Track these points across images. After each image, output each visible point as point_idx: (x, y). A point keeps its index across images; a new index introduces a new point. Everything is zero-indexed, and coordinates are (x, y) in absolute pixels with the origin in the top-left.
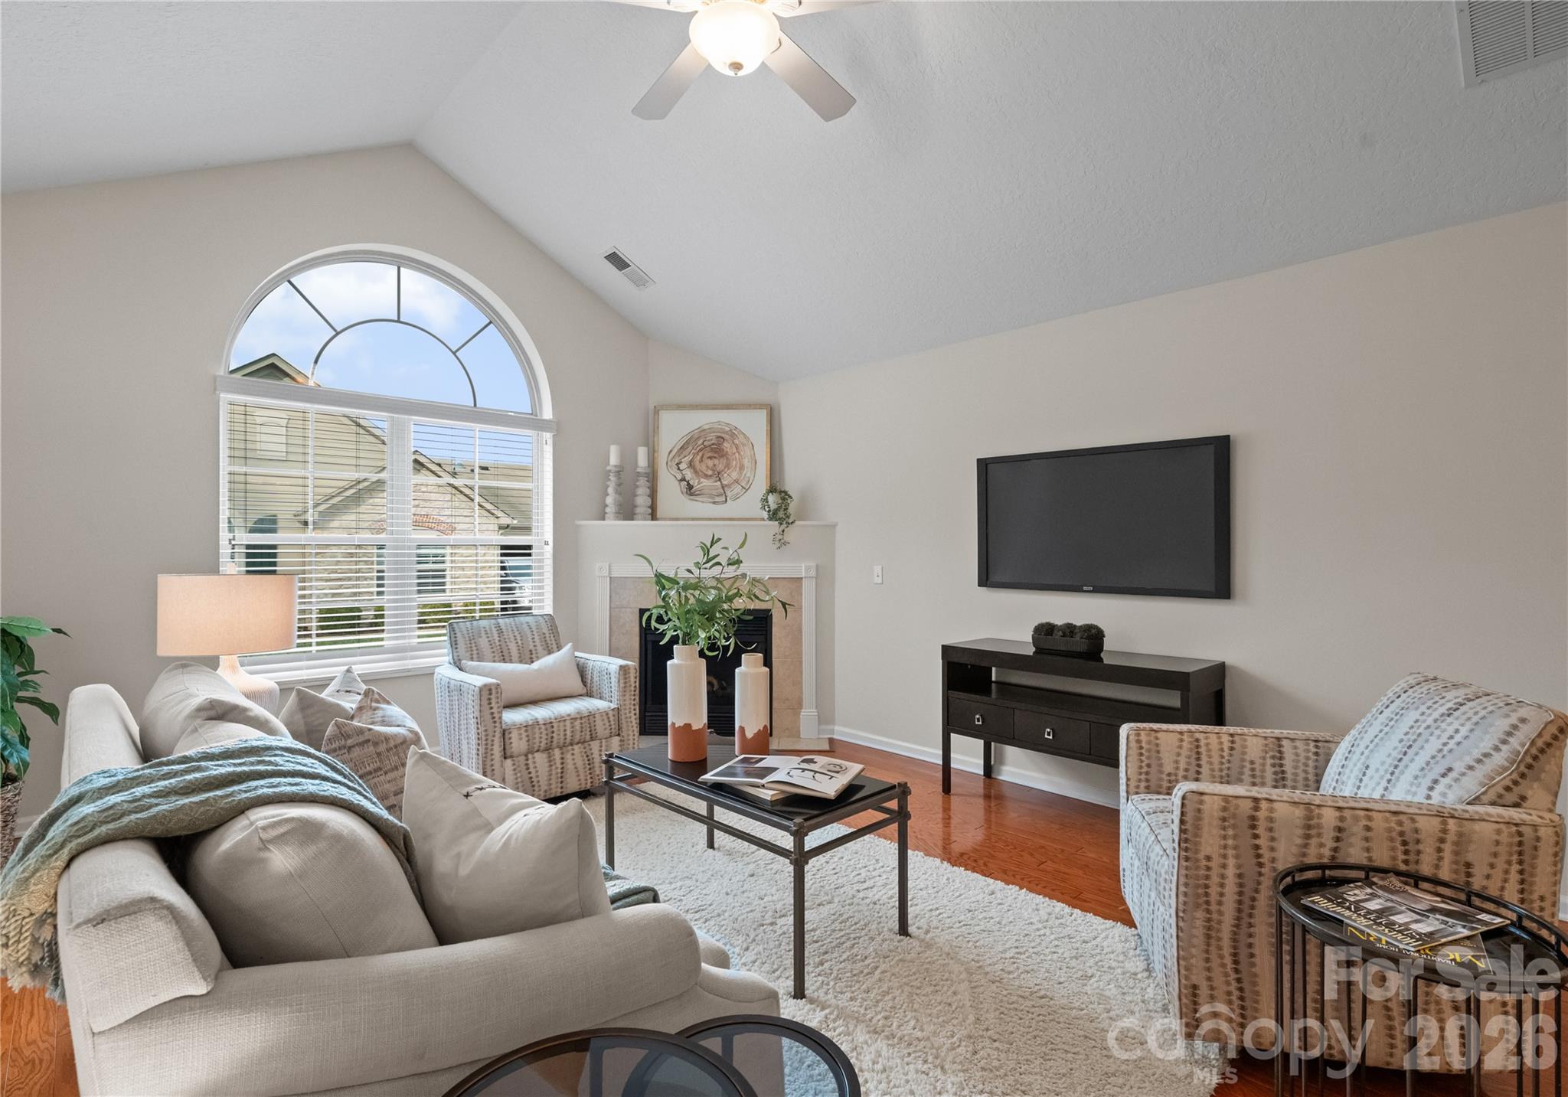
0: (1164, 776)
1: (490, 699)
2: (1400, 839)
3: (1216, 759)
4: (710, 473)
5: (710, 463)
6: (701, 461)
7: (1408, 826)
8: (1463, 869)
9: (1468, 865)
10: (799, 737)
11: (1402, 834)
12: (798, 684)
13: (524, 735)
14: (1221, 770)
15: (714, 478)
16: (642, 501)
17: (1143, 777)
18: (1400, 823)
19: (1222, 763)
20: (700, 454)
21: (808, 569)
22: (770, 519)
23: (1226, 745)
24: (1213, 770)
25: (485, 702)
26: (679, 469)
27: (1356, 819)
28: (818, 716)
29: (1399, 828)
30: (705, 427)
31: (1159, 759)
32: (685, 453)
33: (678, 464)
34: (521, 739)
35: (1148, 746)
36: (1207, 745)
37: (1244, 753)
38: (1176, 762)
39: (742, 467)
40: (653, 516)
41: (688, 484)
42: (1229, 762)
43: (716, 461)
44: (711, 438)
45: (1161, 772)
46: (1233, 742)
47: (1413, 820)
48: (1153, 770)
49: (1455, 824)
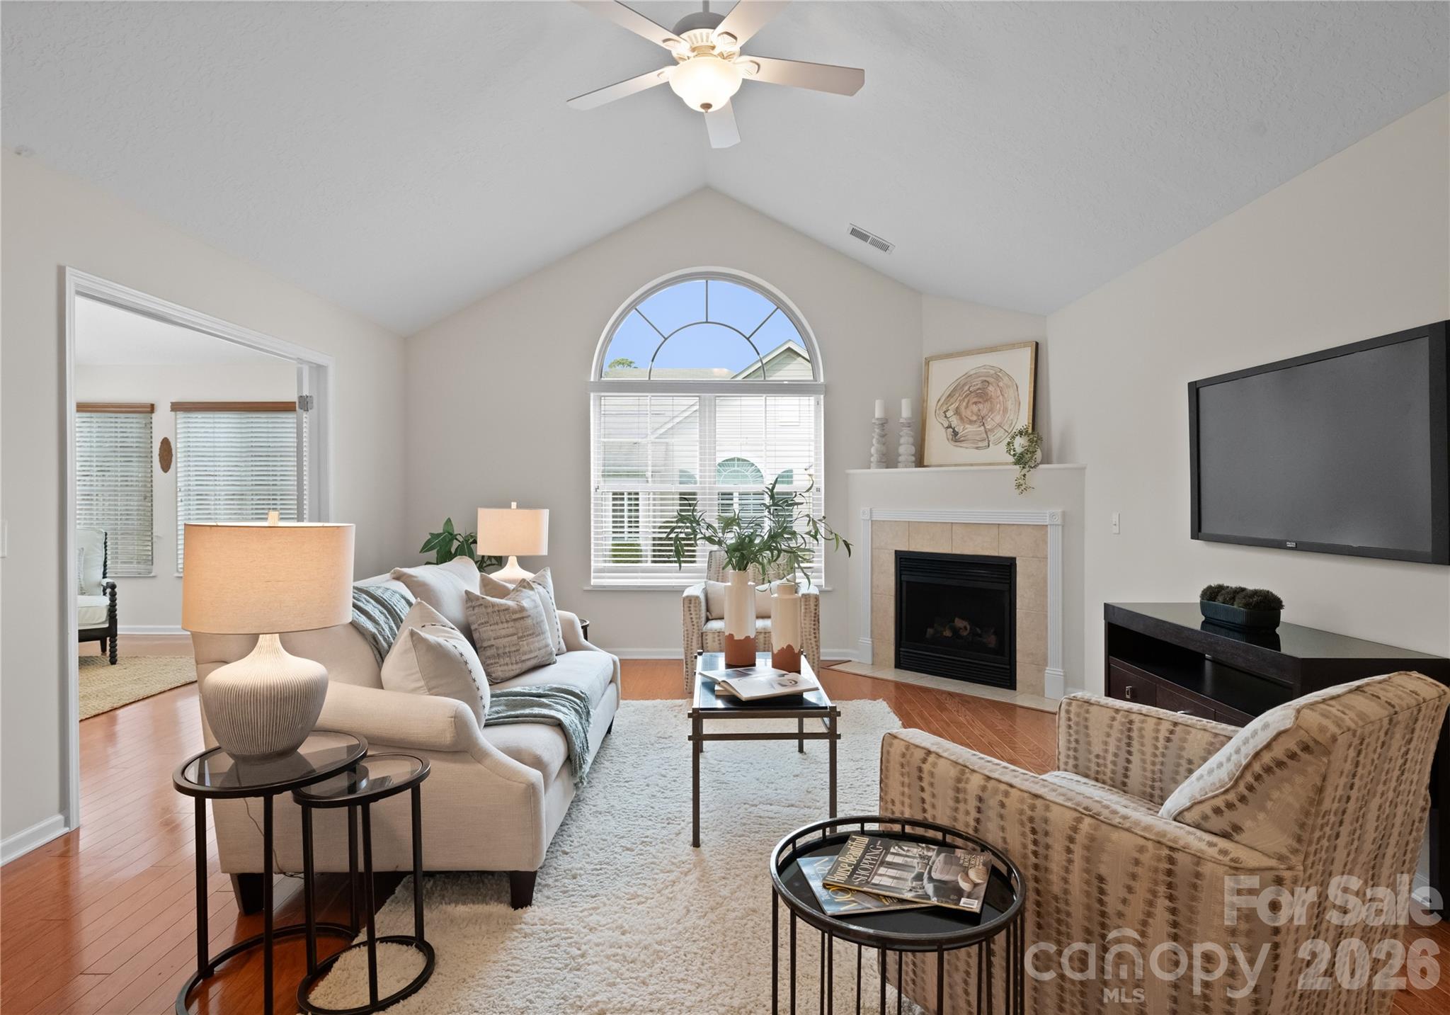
0: (1092, 757)
1: (689, 607)
2: (1030, 825)
3: (1149, 749)
4: (974, 418)
5: (975, 408)
6: (967, 407)
7: (1039, 812)
8: (1095, 882)
9: (1101, 879)
10: (1043, 696)
11: (1031, 820)
12: (1043, 638)
13: (717, 639)
14: (1154, 764)
15: (978, 423)
16: (906, 449)
17: (1071, 753)
18: (1033, 808)
19: (1155, 755)
20: (966, 400)
21: (1052, 516)
22: (1015, 464)
23: (1163, 734)
24: (1144, 761)
25: (687, 609)
26: (946, 417)
27: (996, 791)
28: (1065, 676)
29: (1029, 813)
30: (972, 373)
31: (1087, 735)
32: (952, 400)
33: (945, 412)
34: (714, 641)
35: (1077, 719)
36: (1141, 729)
37: (1182, 749)
38: (1106, 743)
39: (1005, 410)
40: (920, 462)
41: (954, 431)
42: (1163, 755)
43: (981, 406)
44: (977, 383)
45: (1090, 752)
46: (1172, 732)
47: (1047, 808)
48: (1082, 747)
49: (1089, 825)
